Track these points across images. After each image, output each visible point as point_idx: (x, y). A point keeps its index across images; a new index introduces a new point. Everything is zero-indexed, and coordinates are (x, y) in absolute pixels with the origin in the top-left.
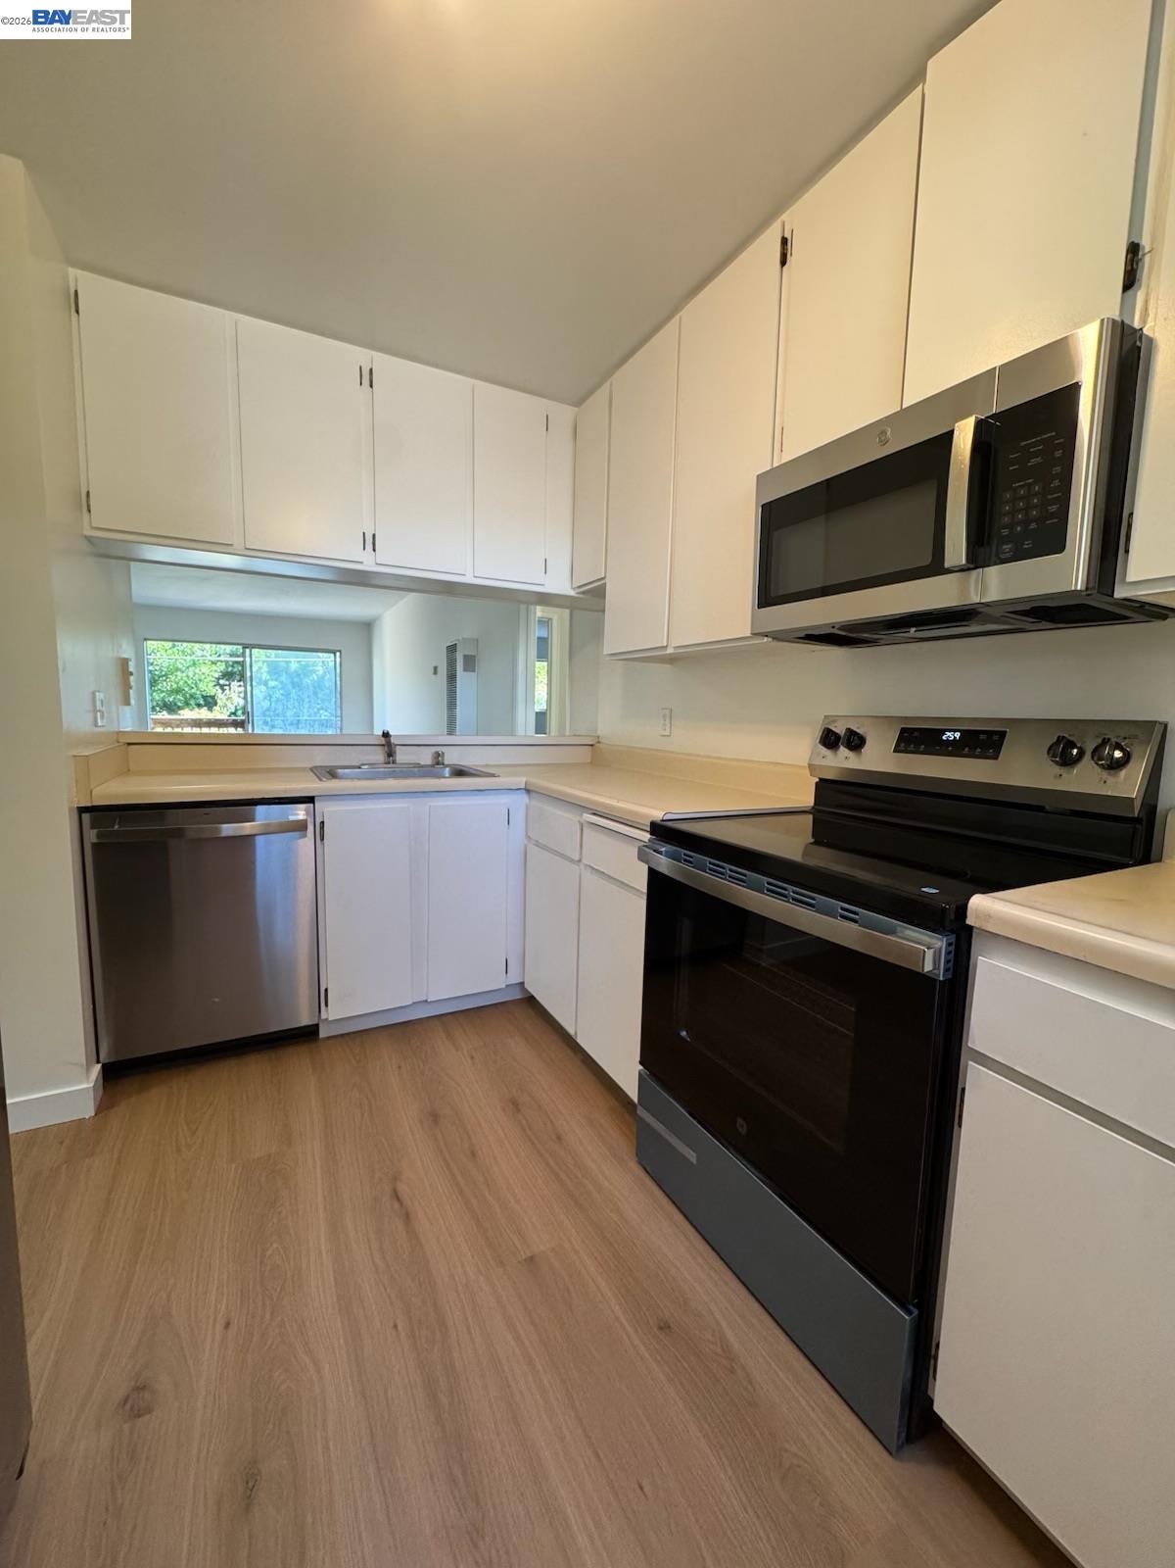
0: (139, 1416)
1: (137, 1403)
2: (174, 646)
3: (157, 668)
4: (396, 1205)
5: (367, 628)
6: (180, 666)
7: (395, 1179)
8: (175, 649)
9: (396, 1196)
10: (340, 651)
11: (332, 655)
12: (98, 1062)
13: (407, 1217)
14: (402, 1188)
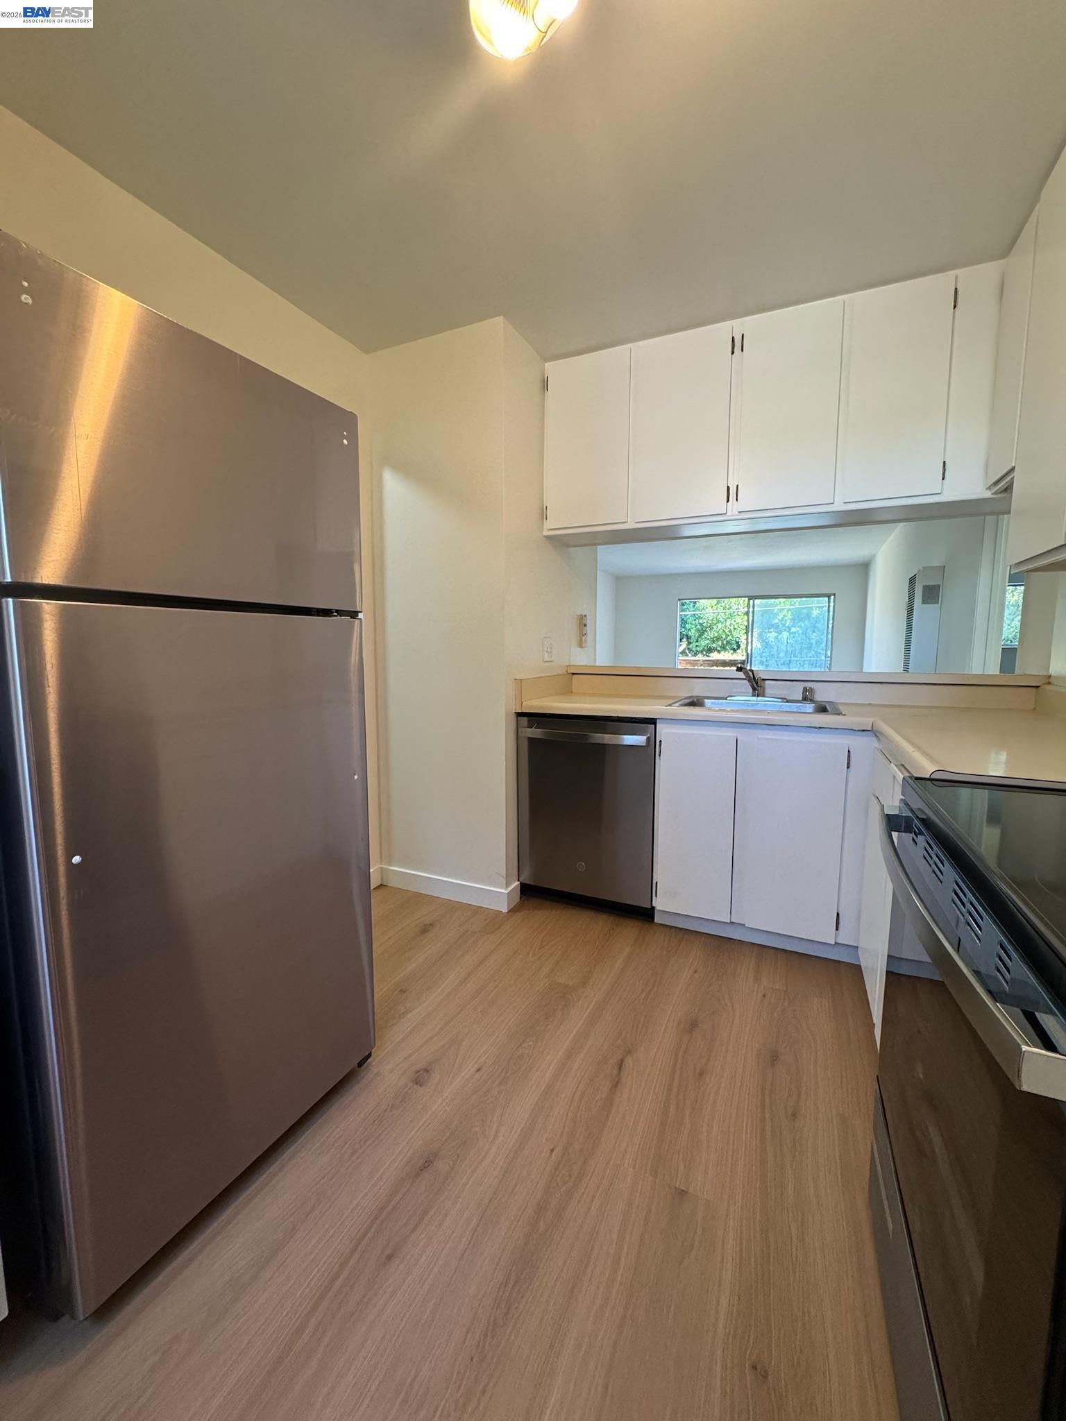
0: (417, 1083)
1: (420, 1077)
2: (718, 603)
3: (705, 621)
4: (615, 1072)
5: (864, 568)
6: (721, 619)
7: (629, 1052)
8: (719, 606)
9: (621, 1064)
10: (834, 595)
11: (826, 599)
12: (519, 880)
13: (616, 1084)
14: (629, 1061)
